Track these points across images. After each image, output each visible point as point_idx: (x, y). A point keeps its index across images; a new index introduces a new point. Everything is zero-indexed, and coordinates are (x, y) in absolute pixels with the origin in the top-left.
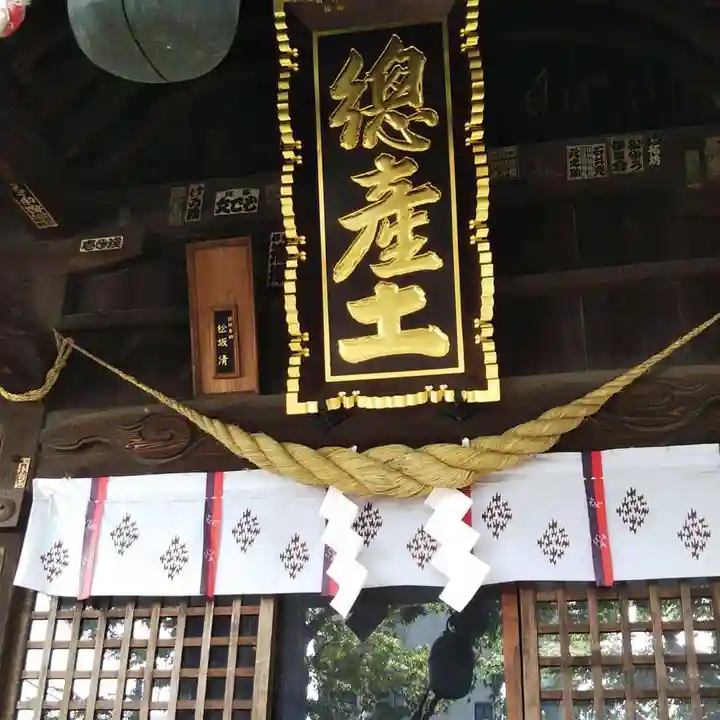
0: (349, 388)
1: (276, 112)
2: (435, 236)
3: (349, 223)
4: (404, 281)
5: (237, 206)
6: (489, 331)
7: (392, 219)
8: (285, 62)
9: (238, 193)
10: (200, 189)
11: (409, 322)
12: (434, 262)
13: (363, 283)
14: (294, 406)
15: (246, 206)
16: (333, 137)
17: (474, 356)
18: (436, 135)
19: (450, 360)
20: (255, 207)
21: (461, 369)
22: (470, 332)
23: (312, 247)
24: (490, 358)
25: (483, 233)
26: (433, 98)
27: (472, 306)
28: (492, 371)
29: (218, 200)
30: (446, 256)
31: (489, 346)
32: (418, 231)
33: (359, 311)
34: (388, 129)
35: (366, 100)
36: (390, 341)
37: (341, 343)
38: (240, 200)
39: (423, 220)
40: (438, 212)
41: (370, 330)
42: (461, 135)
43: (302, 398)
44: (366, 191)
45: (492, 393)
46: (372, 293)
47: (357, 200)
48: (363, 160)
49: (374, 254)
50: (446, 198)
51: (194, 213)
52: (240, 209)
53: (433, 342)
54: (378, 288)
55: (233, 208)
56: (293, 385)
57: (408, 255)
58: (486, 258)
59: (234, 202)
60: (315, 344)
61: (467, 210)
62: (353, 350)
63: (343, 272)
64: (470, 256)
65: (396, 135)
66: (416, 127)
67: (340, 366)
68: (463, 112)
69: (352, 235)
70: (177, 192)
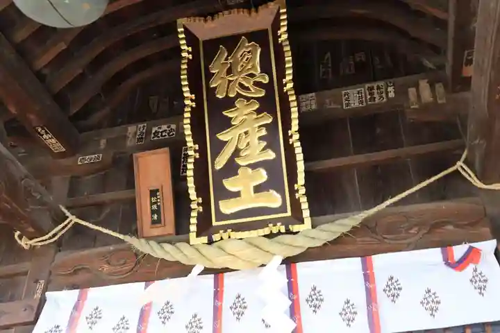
0: (226, 228)
2: (270, 141)
3: (222, 137)
4: (253, 166)
5: (164, 134)
6: (303, 191)
7: (246, 133)
8: (184, 54)
9: (164, 127)
10: (144, 126)
11: (258, 189)
12: (271, 155)
13: (231, 169)
14: (194, 240)
15: (168, 134)
16: (212, 92)
17: (296, 205)
18: (268, 87)
19: (282, 209)
20: (173, 134)
21: (289, 214)
22: (293, 192)
23: (202, 151)
24: (305, 206)
25: (296, 137)
26: (266, 69)
27: (293, 177)
28: (306, 213)
29: (153, 131)
30: (277, 152)
32: (260, 138)
33: (230, 184)
34: (241, 85)
35: (229, 72)
36: (249, 200)
37: (221, 203)
38: (165, 131)
39: (264, 132)
40: (271, 128)
41: (237, 195)
42: (281, 86)
43: (198, 235)
44: (231, 119)
45: (307, 226)
46: (237, 174)
47: (227, 124)
48: (229, 103)
49: (237, 153)
50: (276, 119)
51: (140, 139)
52: (165, 136)
53: (273, 199)
54: (240, 171)
55: (162, 136)
56: (193, 228)
57: (256, 151)
58: (298, 150)
59: (162, 132)
60: (206, 204)
61: (287, 125)
62: (227, 207)
63: (221, 162)
66: (257, 84)
67: (221, 216)
68: (282, 75)
69: (225, 143)
70: (131, 129)
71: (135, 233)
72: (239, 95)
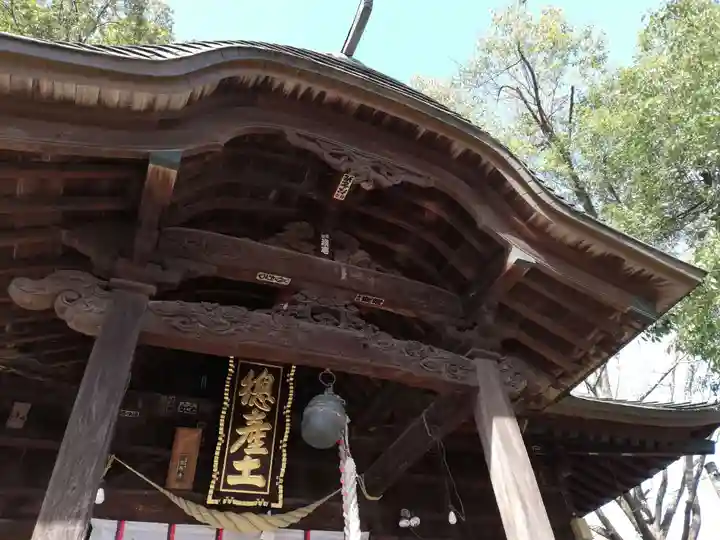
0: (230, 495)
1: (224, 392)
2: (267, 442)
3: (239, 432)
4: (254, 456)
6: (281, 481)
7: (254, 433)
8: (230, 370)
9: (189, 404)
10: (173, 399)
11: (254, 472)
12: (264, 452)
13: (240, 455)
14: (210, 501)
15: (191, 411)
16: (239, 399)
17: (274, 489)
18: (273, 407)
19: (264, 489)
20: (195, 412)
21: (268, 493)
22: (274, 481)
23: (225, 439)
24: (281, 491)
25: (285, 446)
26: (274, 394)
27: (276, 471)
28: (281, 497)
29: (180, 405)
30: (269, 450)
31: (281, 487)
32: (262, 439)
33: (237, 465)
34: (258, 400)
35: (253, 389)
36: (247, 479)
37: (229, 476)
38: (189, 407)
39: (264, 436)
40: (269, 434)
41: (239, 473)
42: (281, 410)
43: (213, 498)
44: (246, 420)
45: (279, 505)
46: (243, 459)
47: (243, 424)
48: (248, 410)
49: (246, 445)
50: (273, 429)
52: (188, 411)
53: (258, 481)
54: (245, 458)
55: (186, 410)
56: (211, 492)
57: (257, 448)
58: (284, 455)
59: (186, 408)
60: (219, 476)
61: (280, 435)
62: (232, 480)
63: (235, 449)
64: (278, 454)
65: (261, 404)
67: (226, 486)
68: (284, 401)
69: (240, 436)
70: (164, 398)
71: (163, 485)
72: (255, 406)
